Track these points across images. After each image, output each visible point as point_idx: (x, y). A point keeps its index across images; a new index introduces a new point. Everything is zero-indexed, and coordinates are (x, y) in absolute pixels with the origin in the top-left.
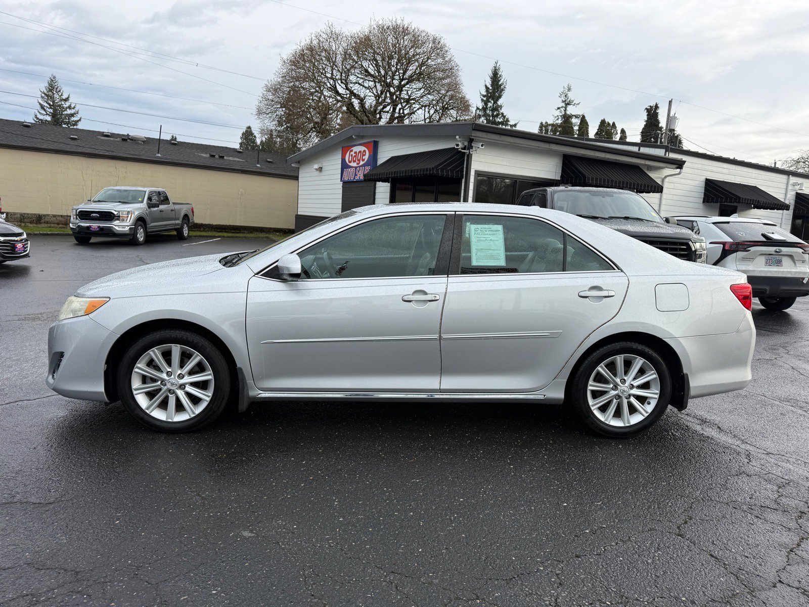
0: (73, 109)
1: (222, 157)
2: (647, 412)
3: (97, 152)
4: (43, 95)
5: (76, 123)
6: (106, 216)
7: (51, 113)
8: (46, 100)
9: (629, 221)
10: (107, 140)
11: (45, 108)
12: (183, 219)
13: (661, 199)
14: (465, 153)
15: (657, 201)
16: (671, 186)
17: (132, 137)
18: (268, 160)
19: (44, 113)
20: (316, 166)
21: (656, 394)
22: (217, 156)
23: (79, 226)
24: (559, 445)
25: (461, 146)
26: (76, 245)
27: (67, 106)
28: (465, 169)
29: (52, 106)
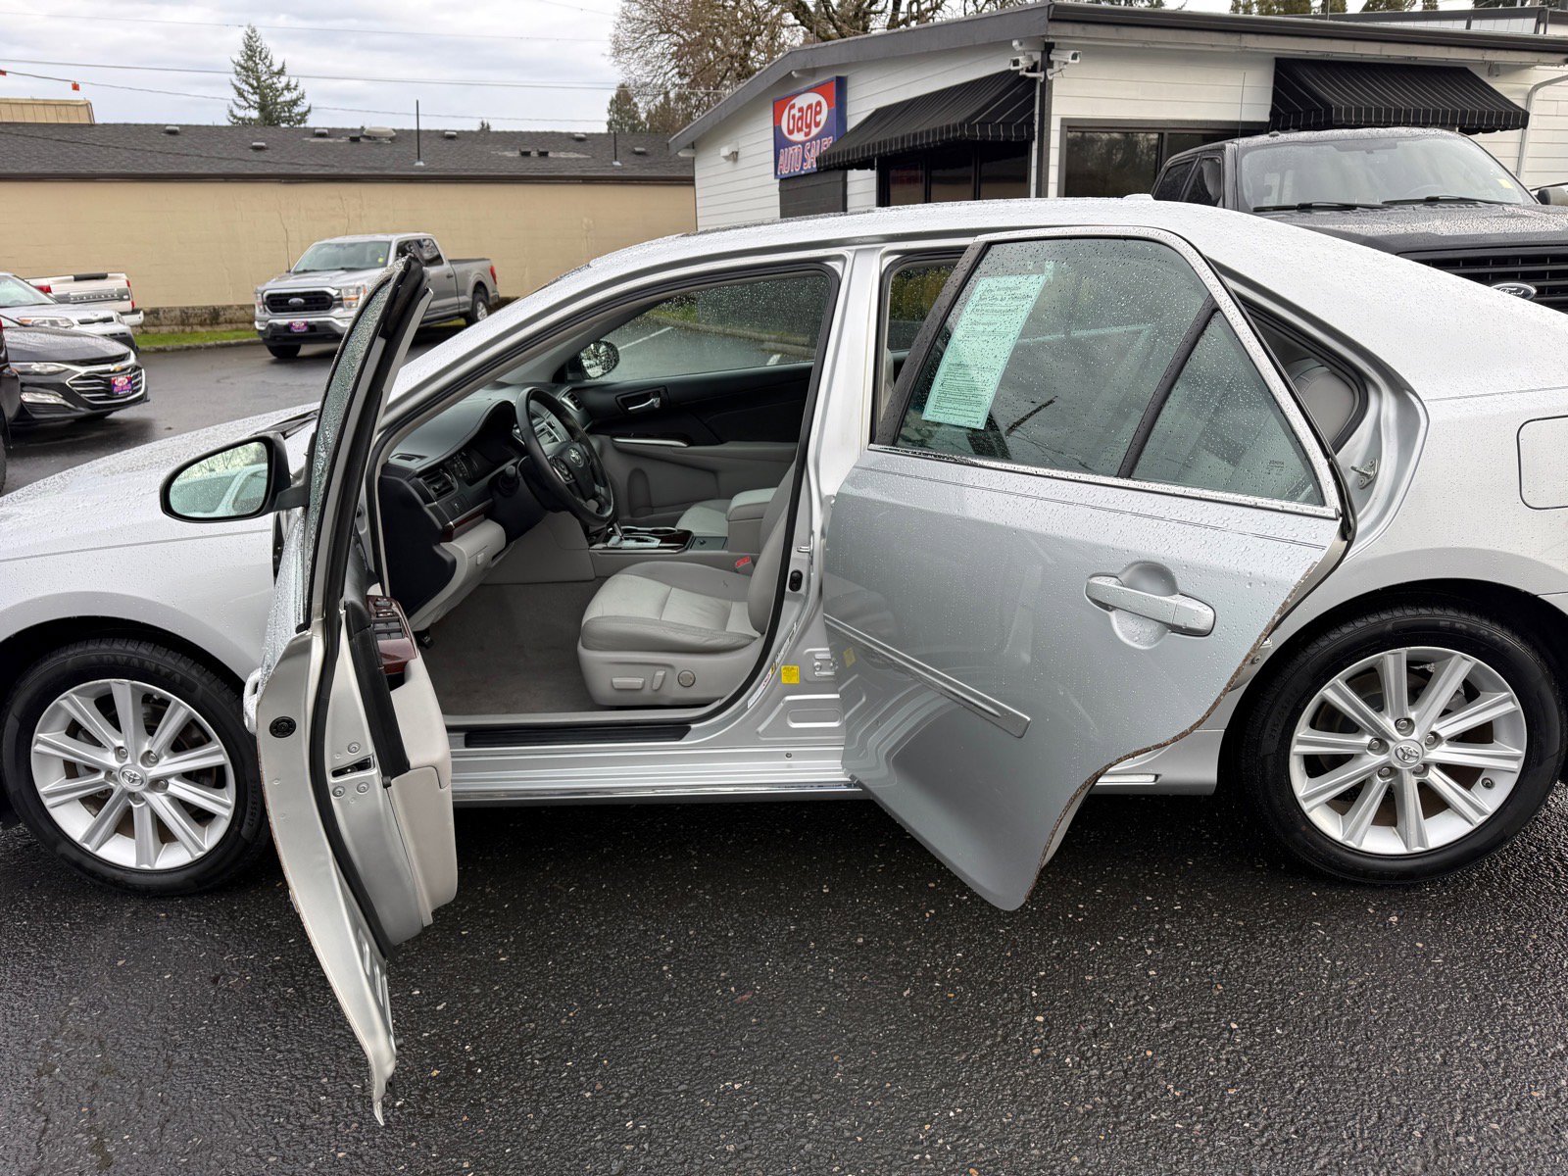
0: (295, 89)
1: (544, 154)
2: (1481, 812)
3: (302, 171)
4: (238, 69)
5: (303, 116)
6: (317, 301)
7: (255, 102)
8: (244, 78)
9: (1438, 207)
10: (322, 144)
11: (246, 94)
12: (475, 292)
13: (1522, 144)
14: (1034, 80)
15: (1513, 150)
16: (1552, 108)
17: (369, 132)
18: (637, 149)
19: (245, 104)
20: (725, 151)
21: (1514, 758)
22: (534, 154)
23: (271, 325)
24: (1200, 920)
25: (1024, 63)
26: (274, 362)
27: (283, 84)
28: (1037, 118)
29: (258, 88)
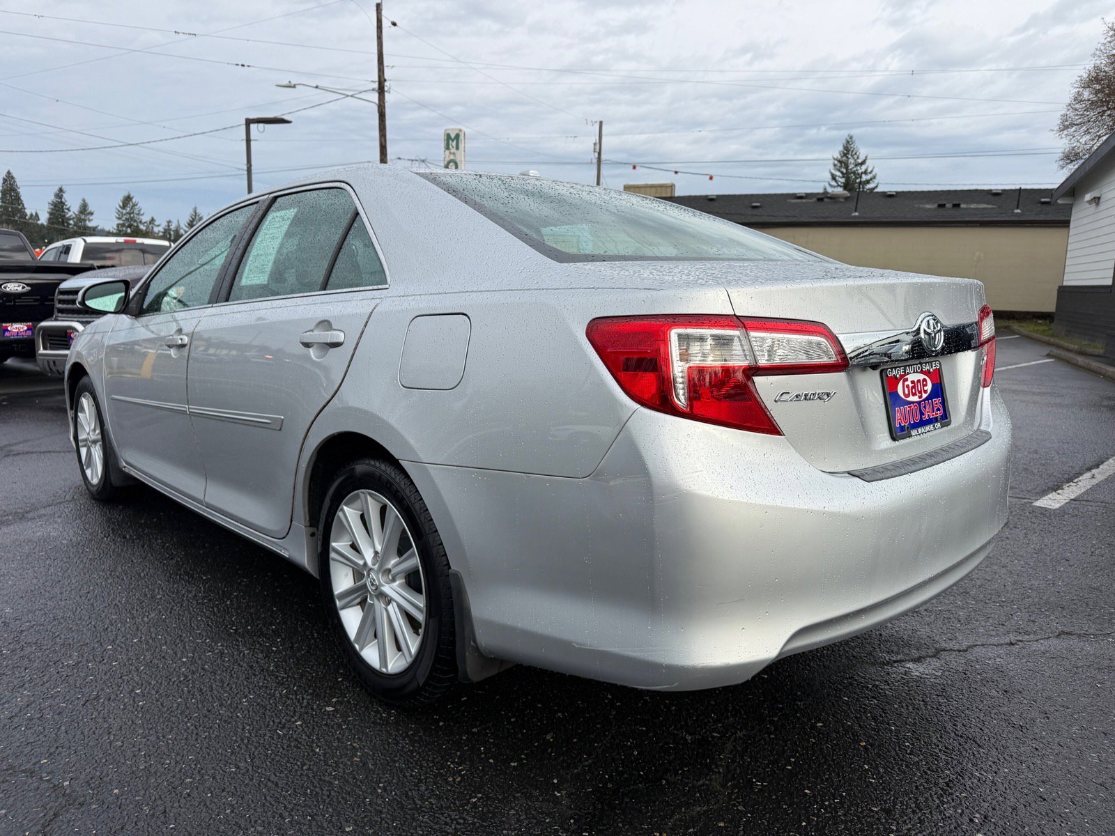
0: (870, 173)
1: (956, 206)
4: (836, 162)
7: (842, 183)
8: (838, 168)
11: (837, 178)
18: (1043, 200)
19: (835, 184)
20: (1088, 197)
22: (949, 205)
27: (863, 170)
29: (846, 173)
